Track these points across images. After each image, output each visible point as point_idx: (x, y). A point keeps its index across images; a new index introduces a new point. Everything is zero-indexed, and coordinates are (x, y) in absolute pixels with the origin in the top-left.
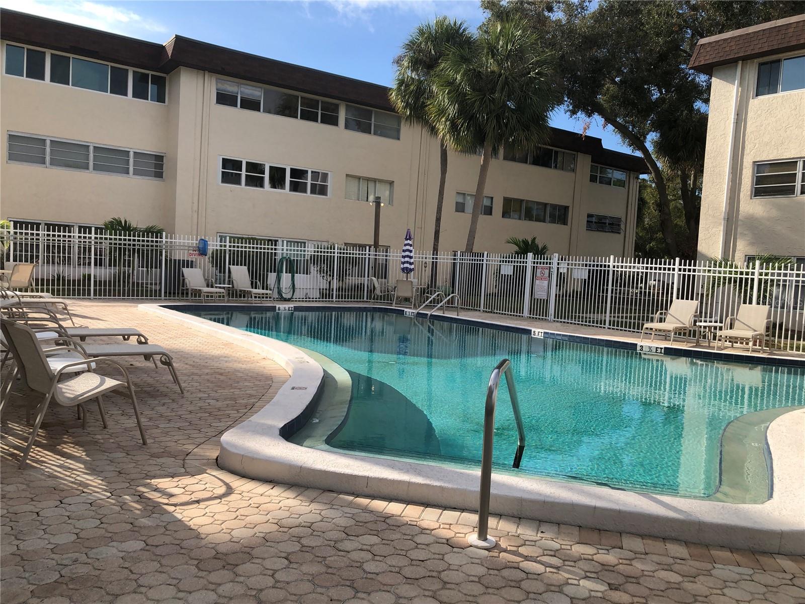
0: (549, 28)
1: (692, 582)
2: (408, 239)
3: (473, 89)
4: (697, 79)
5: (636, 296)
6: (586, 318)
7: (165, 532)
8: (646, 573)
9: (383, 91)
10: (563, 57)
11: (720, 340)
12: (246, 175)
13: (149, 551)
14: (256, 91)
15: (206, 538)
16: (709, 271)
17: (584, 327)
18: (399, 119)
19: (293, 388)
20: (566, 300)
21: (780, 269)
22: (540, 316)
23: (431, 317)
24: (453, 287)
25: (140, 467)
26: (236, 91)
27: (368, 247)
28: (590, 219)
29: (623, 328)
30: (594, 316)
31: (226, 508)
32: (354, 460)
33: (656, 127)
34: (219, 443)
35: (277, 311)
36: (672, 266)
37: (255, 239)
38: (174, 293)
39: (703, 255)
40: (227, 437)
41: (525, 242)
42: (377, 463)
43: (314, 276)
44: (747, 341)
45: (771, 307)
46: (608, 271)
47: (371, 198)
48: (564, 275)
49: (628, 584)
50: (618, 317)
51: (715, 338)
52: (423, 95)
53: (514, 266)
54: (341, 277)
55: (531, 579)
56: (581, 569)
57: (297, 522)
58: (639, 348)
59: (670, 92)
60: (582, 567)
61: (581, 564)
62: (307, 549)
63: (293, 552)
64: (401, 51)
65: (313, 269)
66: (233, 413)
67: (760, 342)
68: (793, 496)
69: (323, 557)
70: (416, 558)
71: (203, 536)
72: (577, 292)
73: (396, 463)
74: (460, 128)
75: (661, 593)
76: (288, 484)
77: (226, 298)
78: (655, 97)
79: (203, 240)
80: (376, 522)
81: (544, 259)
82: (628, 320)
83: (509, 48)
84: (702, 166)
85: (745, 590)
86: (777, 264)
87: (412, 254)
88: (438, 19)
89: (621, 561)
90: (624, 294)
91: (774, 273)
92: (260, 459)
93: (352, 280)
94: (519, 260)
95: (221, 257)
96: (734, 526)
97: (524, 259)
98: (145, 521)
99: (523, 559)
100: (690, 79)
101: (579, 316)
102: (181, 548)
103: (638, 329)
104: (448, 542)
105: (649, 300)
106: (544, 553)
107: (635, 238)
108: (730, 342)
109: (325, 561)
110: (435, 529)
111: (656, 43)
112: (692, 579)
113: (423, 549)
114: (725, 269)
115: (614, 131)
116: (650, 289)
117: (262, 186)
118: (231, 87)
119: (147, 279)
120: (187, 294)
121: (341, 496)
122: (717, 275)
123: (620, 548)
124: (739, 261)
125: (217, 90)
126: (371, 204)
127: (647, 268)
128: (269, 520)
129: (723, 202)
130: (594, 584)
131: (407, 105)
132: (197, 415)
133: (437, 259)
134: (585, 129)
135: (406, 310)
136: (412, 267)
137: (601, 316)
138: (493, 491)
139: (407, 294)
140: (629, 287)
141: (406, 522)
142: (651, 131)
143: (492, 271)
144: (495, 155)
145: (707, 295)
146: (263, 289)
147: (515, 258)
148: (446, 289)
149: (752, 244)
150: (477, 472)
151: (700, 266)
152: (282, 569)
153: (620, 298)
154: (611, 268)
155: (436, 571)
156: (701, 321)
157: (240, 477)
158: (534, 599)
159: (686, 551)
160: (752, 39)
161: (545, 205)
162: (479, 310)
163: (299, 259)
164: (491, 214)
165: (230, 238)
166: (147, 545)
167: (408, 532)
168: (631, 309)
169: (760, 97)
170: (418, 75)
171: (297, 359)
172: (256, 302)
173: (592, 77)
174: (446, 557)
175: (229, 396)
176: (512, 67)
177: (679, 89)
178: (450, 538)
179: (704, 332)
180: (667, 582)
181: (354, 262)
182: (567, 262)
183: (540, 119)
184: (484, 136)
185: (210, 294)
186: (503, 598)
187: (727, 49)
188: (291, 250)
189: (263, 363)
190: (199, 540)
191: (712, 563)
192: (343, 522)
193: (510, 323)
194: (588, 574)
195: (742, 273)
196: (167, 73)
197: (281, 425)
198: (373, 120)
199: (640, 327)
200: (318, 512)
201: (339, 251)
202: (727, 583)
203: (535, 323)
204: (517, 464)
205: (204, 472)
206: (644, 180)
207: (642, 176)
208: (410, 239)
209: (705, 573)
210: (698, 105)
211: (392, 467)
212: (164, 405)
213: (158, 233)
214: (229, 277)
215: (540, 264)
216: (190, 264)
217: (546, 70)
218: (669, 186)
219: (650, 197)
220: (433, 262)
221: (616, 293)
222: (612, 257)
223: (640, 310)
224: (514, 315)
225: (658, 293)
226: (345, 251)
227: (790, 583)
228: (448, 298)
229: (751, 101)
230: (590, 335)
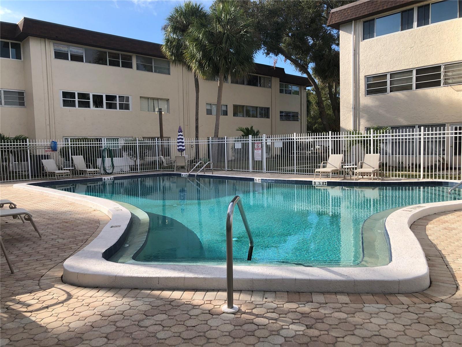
0: (250, 6)
1: (352, 317)
2: (180, 132)
3: (209, 42)
4: (332, 32)
5: (310, 155)
6: (284, 169)
7: (23, 330)
8: (327, 315)
9: (157, 47)
10: (259, 22)
11: (356, 175)
12: (78, 101)
13: (12, 345)
14: (80, 50)
15: (51, 331)
16: (347, 137)
17: (283, 174)
18: (168, 63)
19: (112, 227)
20: (272, 160)
21: (383, 133)
22: (258, 170)
23: (197, 176)
24: (209, 158)
25: (8, 289)
26: (67, 50)
27: (156, 139)
28: (282, 114)
29: (304, 173)
30: (288, 168)
31: (67, 308)
32: (150, 268)
33: (313, 60)
34: (62, 267)
35: (103, 181)
36: (327, 136)
37: (87, 138)
38: (38, 176)
39: (343, 129)
40: (67, 263)
41: (247, 129)
42: (165, 268)
43: (125, 158)
44: (370, 174)
45: (381, 155)
46: (294, 142)
47: (157, 110)
48: (270, 146)
49: (317, 324)
50: (301, 167)
51: (353, 174)
52: (181, 47)
53: (242, 143)
54: (142, 157)
55: (260, 329)
56: (290, 318)
57: (114, 312)
58: (313, 183)
59: (318, 40)
60: (290, 317)
61: (290, 315)
62: (120, 329)
63: (110, 333)
64: (166, 22)
65: (125, 154)
66: (74, 246)
67: (377, 174)
68: (403, 258)
69: (130, 333)
70: (190, 325)
71: (49, 330)
72: (278, 155)
73: (177, 266)
74: (204, 65)
75: (336, 327)
76: (108, 288)
77: (71, 176)
78: (311, 43)
79: (54, 142)
80: (164, 305)
81: (258, 138)
82: (306, 168)
83: (228, 18)
84: (339, 80)
85: (382, 318)
86: (381, 131)
87: (183, 141)
88: (186, 3)
89: (312, 310)
90: (303, 154)
91: (380, 136)
92: (89, 274)
93: (149, 159)
94: (244, 139)
95: (66, 151)
96: (373, 280)
97: (247, 139)
98: (9, 325)
99: (255, 317)
100: (328, 33)
101: (280, 169)
102: (34, 340)
103: (312, 173)
104: (210, 312)
105: (317, 157)
106: (267, 311)
107: (306, 123)
108: (361, 175)
109: (131, 335)
110: (202, 305)
111: (309, 12)
112: (352, 315)
113: (194, 319)
114: (356, 136)
115: (291, 63)
116: (317, 150)
117: (89, 107)
118: (63, 48)
119: (19, 169)
120: (46, 175)
121: (143, 291)
122: (352, 139)
123: (311, 302)
124: (362, 130)
125: (54, 50)
126: (156, 113)
127: (314, 138)
128: (95, 313)
129: (351, 99)
130: (298, 327)
131: (172, 54)
132: (50, 250)
133: (198, 142)
134: (275, 63)
135: (182, 173)
136: (184, 148)
137: (292, 167)
138: (235, 276)
139: (183, 164)
140: (305, 150)
141: (183, 303)
142: (310, 62)
143: (230, 147)
144: (226, 81)
145: (347, 151)
146: (94, 168)
147: (242, 139)
148: (205, 160)
149: (368, 121)
150: (224, 266)
151: (342, 135)
152: (103, 345)
153: (301, 156)
154: (295, 140)
155: (203, 332)
156: (345, 166)
157: (77, 287)
158: (263, 342)
159: (348, 299)
160: (359, 8)
161: (257, 107)
162: (225, 170)
163: (115, 149)
164: (227, 115)
165: (71, 139)
166: (11, 341)
167: (185, 309)
168: (307, 162)
169: (365, 40)
170: (177, 36)
171: (114, 209)
172: (90, 176)
173: (276, 33)
174: (209, 322)
175: (71, 236)
176: (230, 28)
177: (323, 38)
178: (211, 310)
179: (347, 171)
180: (339, 319)
181: (149, 148)
182: (271, 138)
183: (249, 58)
184: (219, 69)
185: (61, 174)
186: (245, 344)
187: (346, 14)
188: (109, 144)
189: (94, 213)
190: (46, 334)
191: (363, 304)
192: (144, 308)
193: (242, 176)
194: (294, 321)
195: (364, 137)
196: (21, 41)
197: (104, 251)
198: (153, 63)
199: (313, 171)
200: (128, 303)
201: (139, 142)
202: (372, 315)
203: (256, 174)
204: (250, 258)
205: (52, 286)
206: (309, 90)
207: (308, 88)
208: (181, 132)
209: (359, 310)
210: (334, 47)
211: (174, 269)
212: (27, 246)
213: (24, 140)
214: (72, 163)
215: (256, 141)
216: (47, 157)
217: (250, 30)
218: (322, 92)
219: (313, 100)
220: (196, 144)
221: (299, 154)
222: (295, 134)
223: (312, 162)
224: (244, 171)
225: (321, 152)
226: (143, 142)
227: (407, 310)
228: (206, 164)
229: (361, 42)
230: (286, 178)
